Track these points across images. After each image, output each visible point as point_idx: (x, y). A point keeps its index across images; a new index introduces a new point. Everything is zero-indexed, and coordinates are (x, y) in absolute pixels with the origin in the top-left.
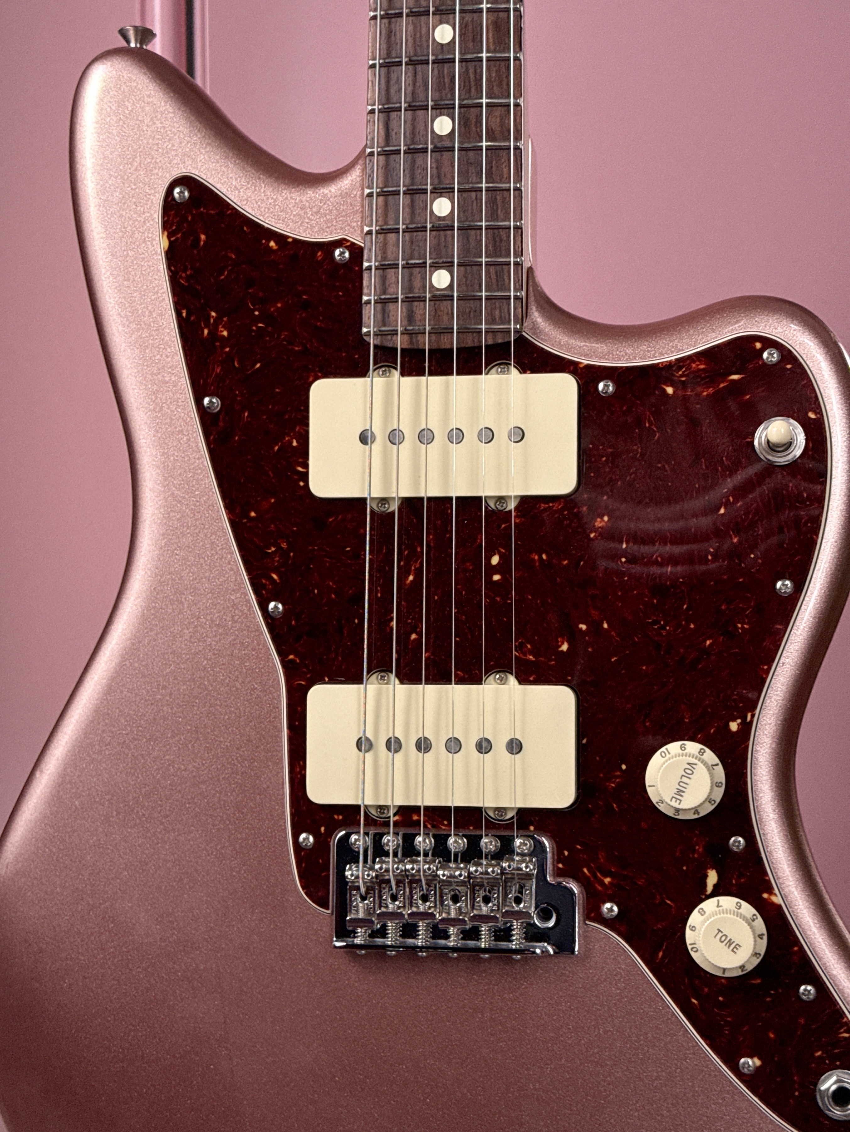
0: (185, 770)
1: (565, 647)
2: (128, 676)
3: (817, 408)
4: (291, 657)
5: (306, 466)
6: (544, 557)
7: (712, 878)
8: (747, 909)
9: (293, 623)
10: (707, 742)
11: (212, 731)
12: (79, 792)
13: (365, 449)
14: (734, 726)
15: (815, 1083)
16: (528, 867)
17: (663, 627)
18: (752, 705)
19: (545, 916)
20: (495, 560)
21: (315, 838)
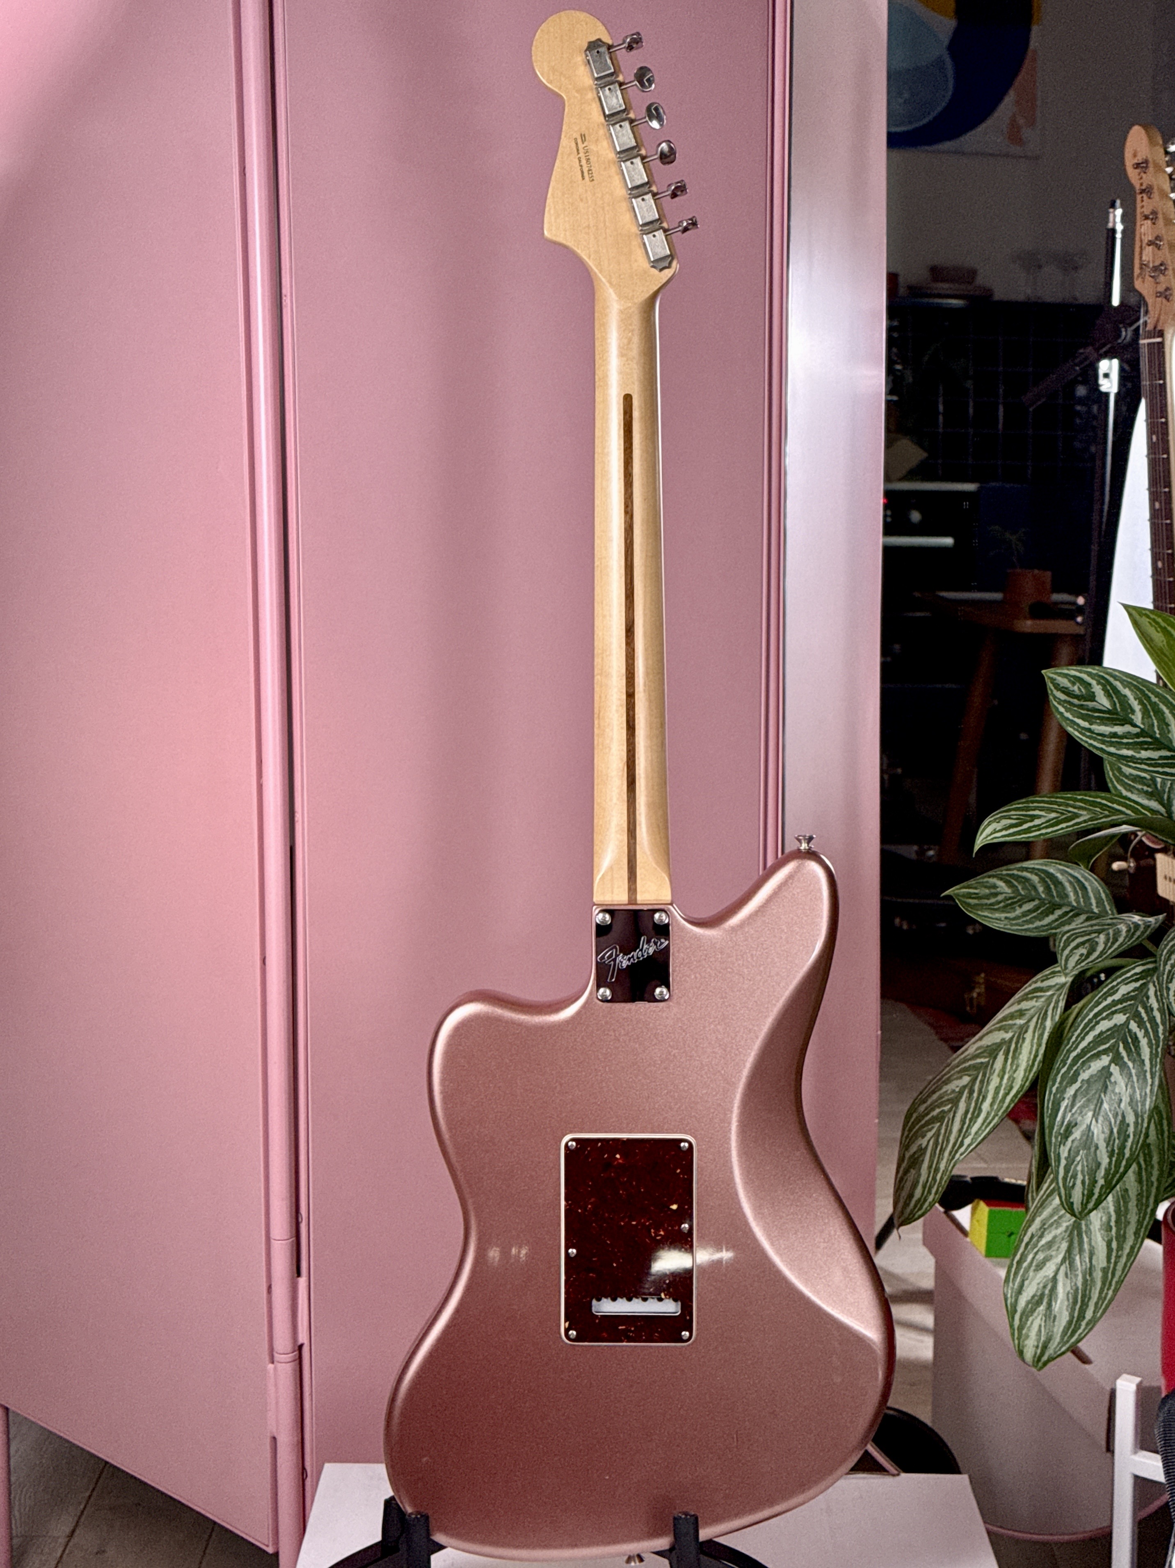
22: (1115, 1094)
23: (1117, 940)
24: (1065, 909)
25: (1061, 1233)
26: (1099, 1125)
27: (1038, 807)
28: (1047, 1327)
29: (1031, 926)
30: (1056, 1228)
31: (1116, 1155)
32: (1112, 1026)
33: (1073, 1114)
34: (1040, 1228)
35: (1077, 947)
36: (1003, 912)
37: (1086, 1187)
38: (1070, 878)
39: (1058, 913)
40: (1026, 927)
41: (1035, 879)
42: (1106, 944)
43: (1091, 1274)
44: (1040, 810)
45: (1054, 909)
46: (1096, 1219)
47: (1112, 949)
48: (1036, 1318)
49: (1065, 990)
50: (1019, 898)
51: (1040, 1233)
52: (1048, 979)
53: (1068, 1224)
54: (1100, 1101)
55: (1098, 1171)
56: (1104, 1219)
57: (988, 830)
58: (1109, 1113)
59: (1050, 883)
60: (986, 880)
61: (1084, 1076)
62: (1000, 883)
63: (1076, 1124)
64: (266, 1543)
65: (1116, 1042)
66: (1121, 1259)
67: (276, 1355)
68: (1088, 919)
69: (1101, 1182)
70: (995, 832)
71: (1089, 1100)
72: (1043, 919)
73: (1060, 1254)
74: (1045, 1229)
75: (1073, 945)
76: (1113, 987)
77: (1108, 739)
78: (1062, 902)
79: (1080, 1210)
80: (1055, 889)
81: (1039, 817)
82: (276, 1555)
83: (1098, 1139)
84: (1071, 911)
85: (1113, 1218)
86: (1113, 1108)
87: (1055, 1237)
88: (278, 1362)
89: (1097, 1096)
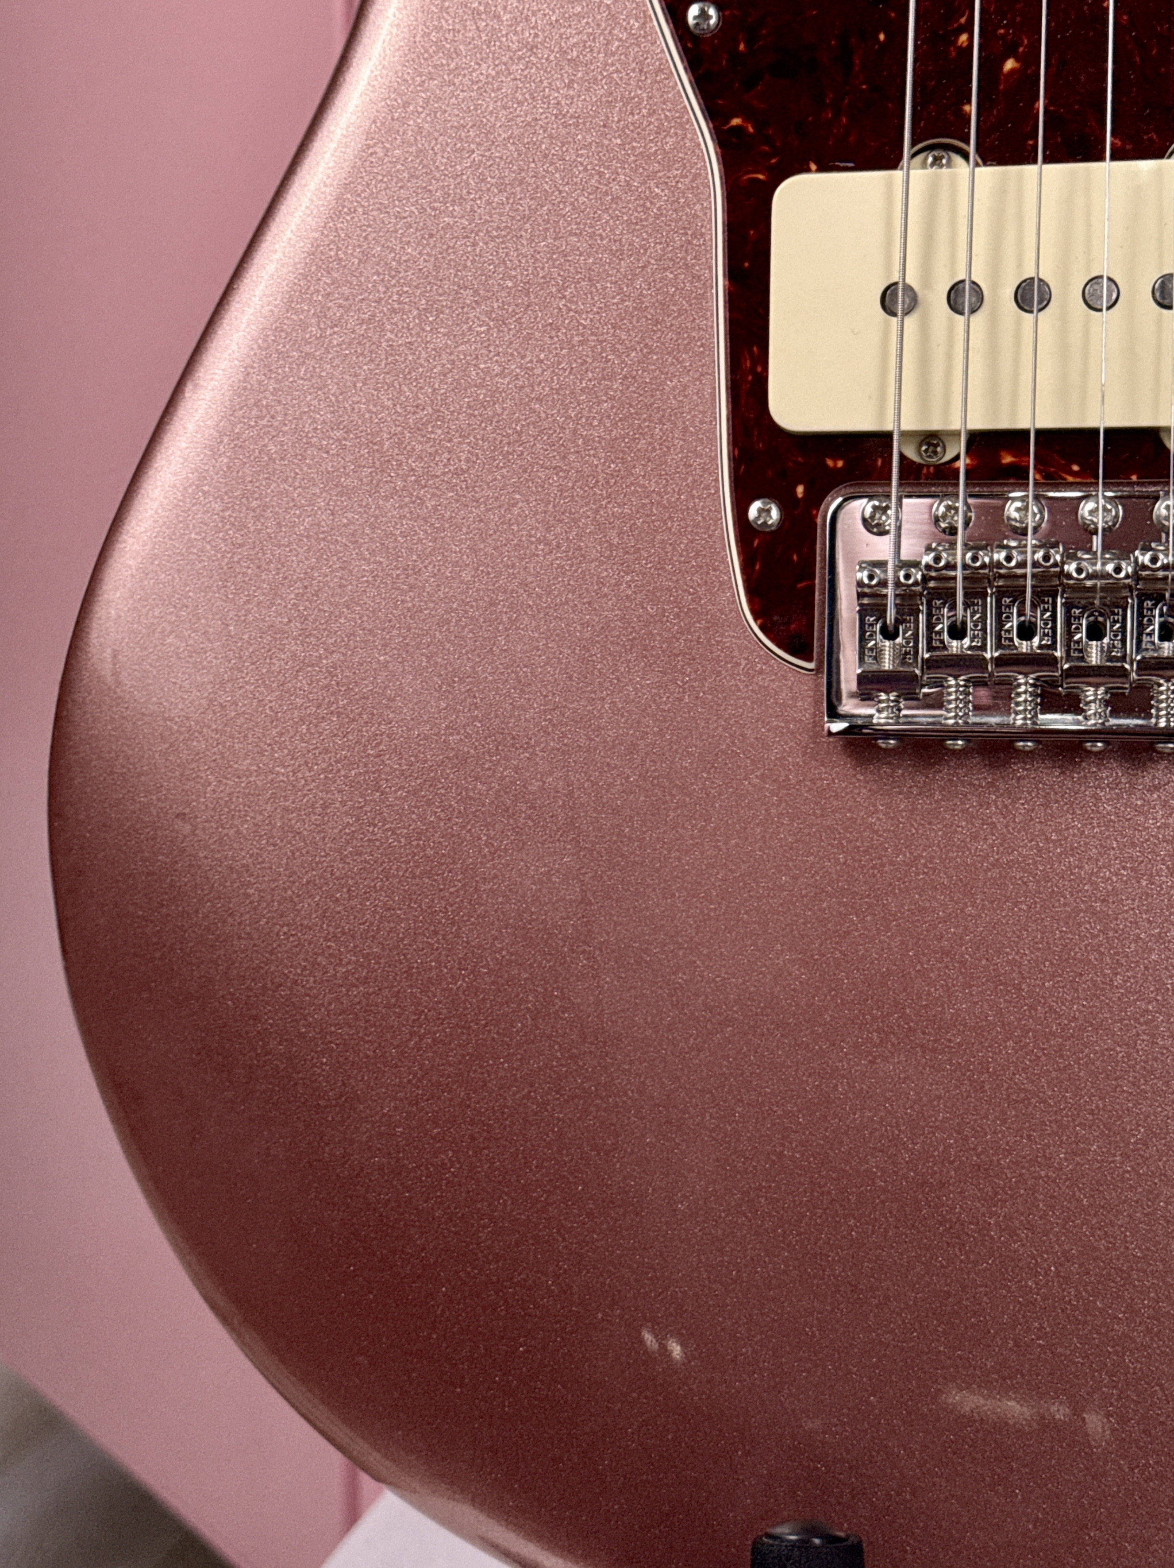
0: (501, 374)
2: (380, 178)
4: (736, 121)
9: (742, 47)
11: (559, 291)
12: (276, 424)
21: (782, 509)
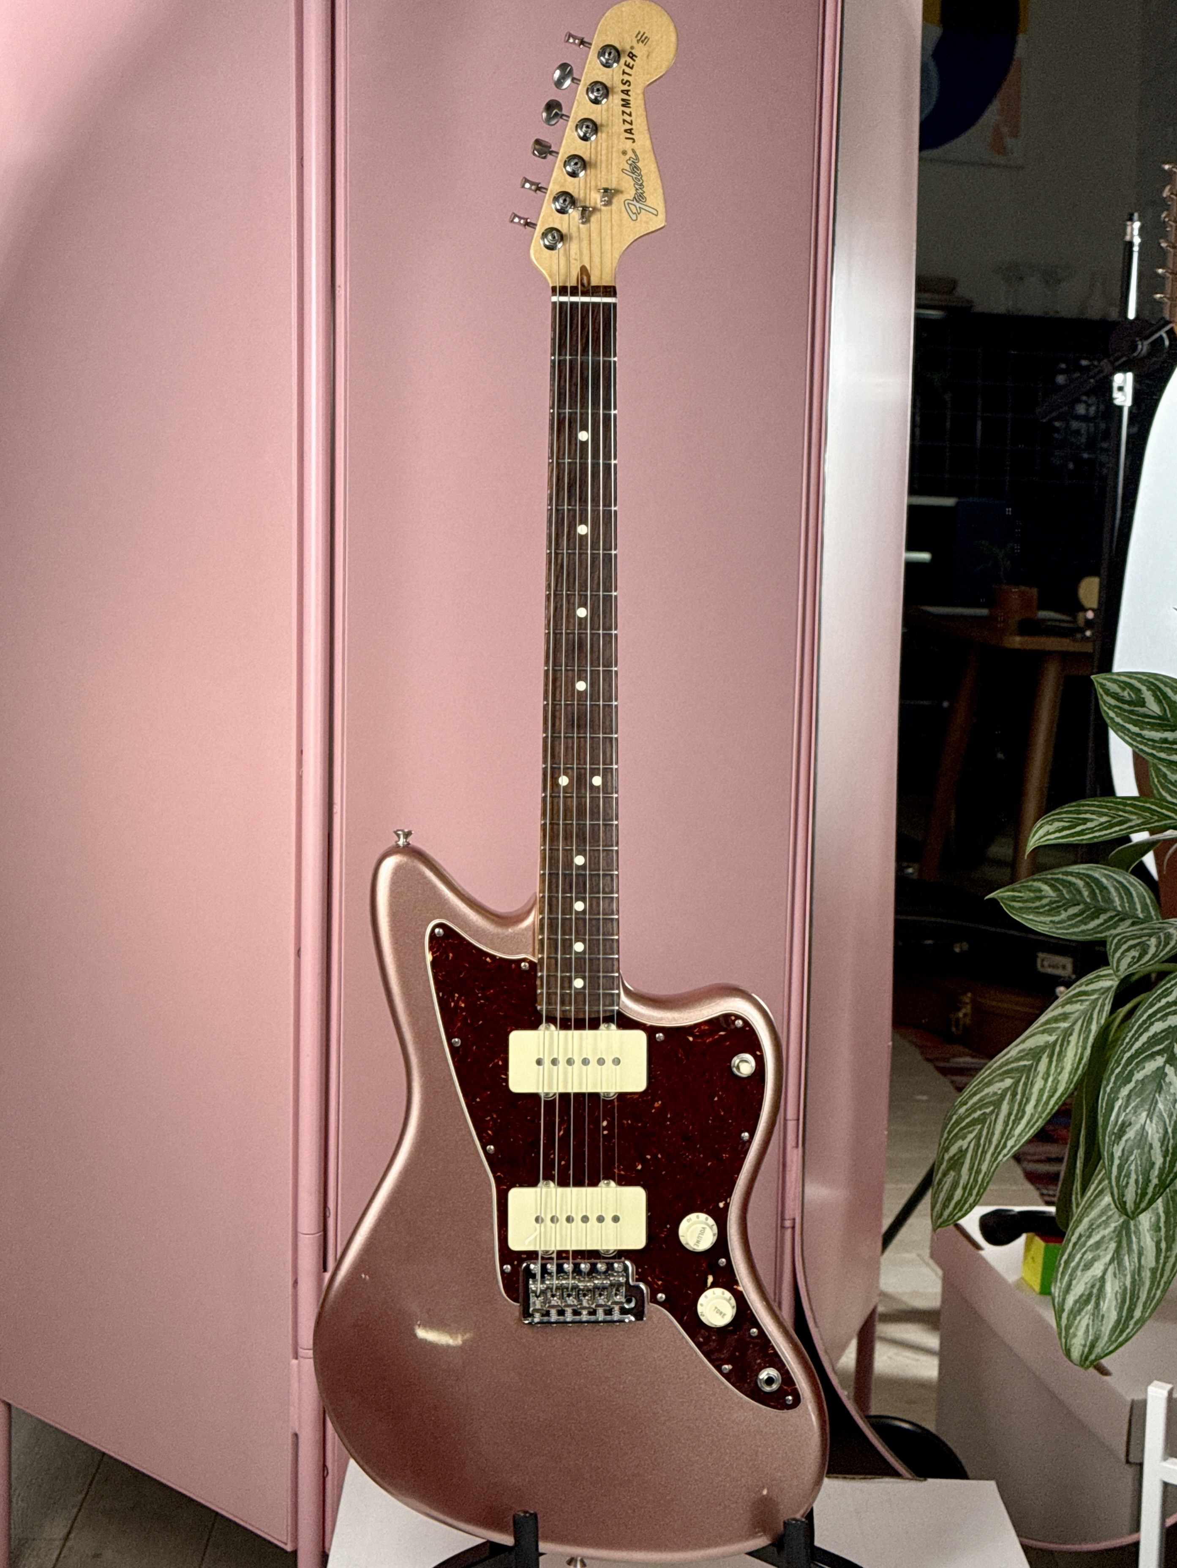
1: (639, 1167)
3: (760, 1050)
4: (499, 1174)
5: (507, 1075)
6: (629, 1122)
7: (710, 1279)
8: (728, 1294)
9: (500, 1156)
10: (708, 1213)
13: (539, 1070)
14: (721, 1205)
15: (757, 1375)
16: (622, 1280)
17: (688, 1156)
18: (730, 1195)
19: (629, 1301)
20: (605, 1123)
21: (512, 1267)
22: (1170, 1094)
23: (1168, 944)
24: (1109, 914)
25: (1109, 1234)
26: (1154, 1125)
27: (1089, 810)
28: (1096, 1326)
29: (1076, 930)
30: (1105, 1229)
31: (1170, 1155)
32: (1167, 1027)
33: (1127, 1114)
34: (1088, 1229)
35: (1128, 950)
36: (1049, 915)
37: (1140, 1186)
38: (1115, 883)
39: (1103, 917)
40: (1071, 930)
41: (1080, 883)
42: (1157, 947)
43: (1139, 1275)
44: (1092, 814)
45: (1101, 914)
46: (1145, 1220)
47: (1164, 952)
48: (1084, 1317)
49: (1111, 994)
50: (1063, 902)
51: (1087, 1234)
52: (1092, 983)
53: (1117, 1224)
54: (1154, 1101)
55: (1152, 1171)
56: (1153, 1219)
57: (1041, 832)
58: (1164, 1114)
59: (1095, 887)
60: (1030, 883)
61: (1138, 1076)
62: (1045, 887)
63: (1130, 1124)
64: (285, 1541)
65: (1170, 1043)
66: (1170, 1259)
67: (300, 1350)
68: (1133, 924)
69: (1155, 1181)
70: (1048, 833)
71: (1143, 1101)
72: (1089, 923)
73: (1107, 1254)
74: (1093, 1229)
75: (1125, 947)
76: (1167, 989)
77: (1159, 745)
78: (1107, 907)
79: (1133, 1208)
80: (1100, 894)
81: (1092, 820)
82: (295, 1553)
83: (1152, 1138)
84: (1116, 916)
85: (1163, 1219)
86: (1167, 1109)
87: (1104, 1237)
88: (302, 1357)
89: (1151, 1096)
